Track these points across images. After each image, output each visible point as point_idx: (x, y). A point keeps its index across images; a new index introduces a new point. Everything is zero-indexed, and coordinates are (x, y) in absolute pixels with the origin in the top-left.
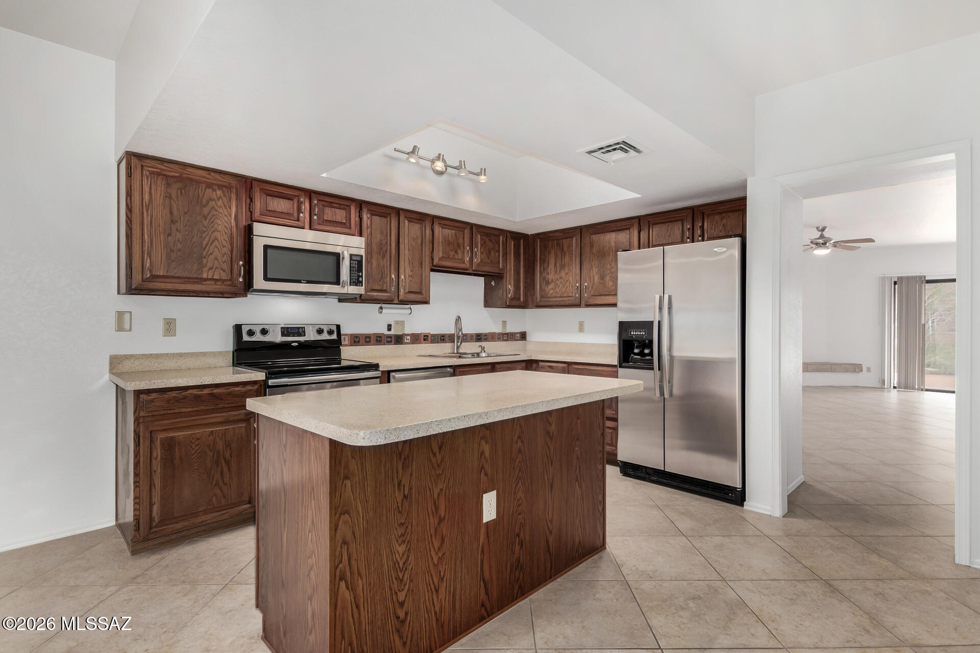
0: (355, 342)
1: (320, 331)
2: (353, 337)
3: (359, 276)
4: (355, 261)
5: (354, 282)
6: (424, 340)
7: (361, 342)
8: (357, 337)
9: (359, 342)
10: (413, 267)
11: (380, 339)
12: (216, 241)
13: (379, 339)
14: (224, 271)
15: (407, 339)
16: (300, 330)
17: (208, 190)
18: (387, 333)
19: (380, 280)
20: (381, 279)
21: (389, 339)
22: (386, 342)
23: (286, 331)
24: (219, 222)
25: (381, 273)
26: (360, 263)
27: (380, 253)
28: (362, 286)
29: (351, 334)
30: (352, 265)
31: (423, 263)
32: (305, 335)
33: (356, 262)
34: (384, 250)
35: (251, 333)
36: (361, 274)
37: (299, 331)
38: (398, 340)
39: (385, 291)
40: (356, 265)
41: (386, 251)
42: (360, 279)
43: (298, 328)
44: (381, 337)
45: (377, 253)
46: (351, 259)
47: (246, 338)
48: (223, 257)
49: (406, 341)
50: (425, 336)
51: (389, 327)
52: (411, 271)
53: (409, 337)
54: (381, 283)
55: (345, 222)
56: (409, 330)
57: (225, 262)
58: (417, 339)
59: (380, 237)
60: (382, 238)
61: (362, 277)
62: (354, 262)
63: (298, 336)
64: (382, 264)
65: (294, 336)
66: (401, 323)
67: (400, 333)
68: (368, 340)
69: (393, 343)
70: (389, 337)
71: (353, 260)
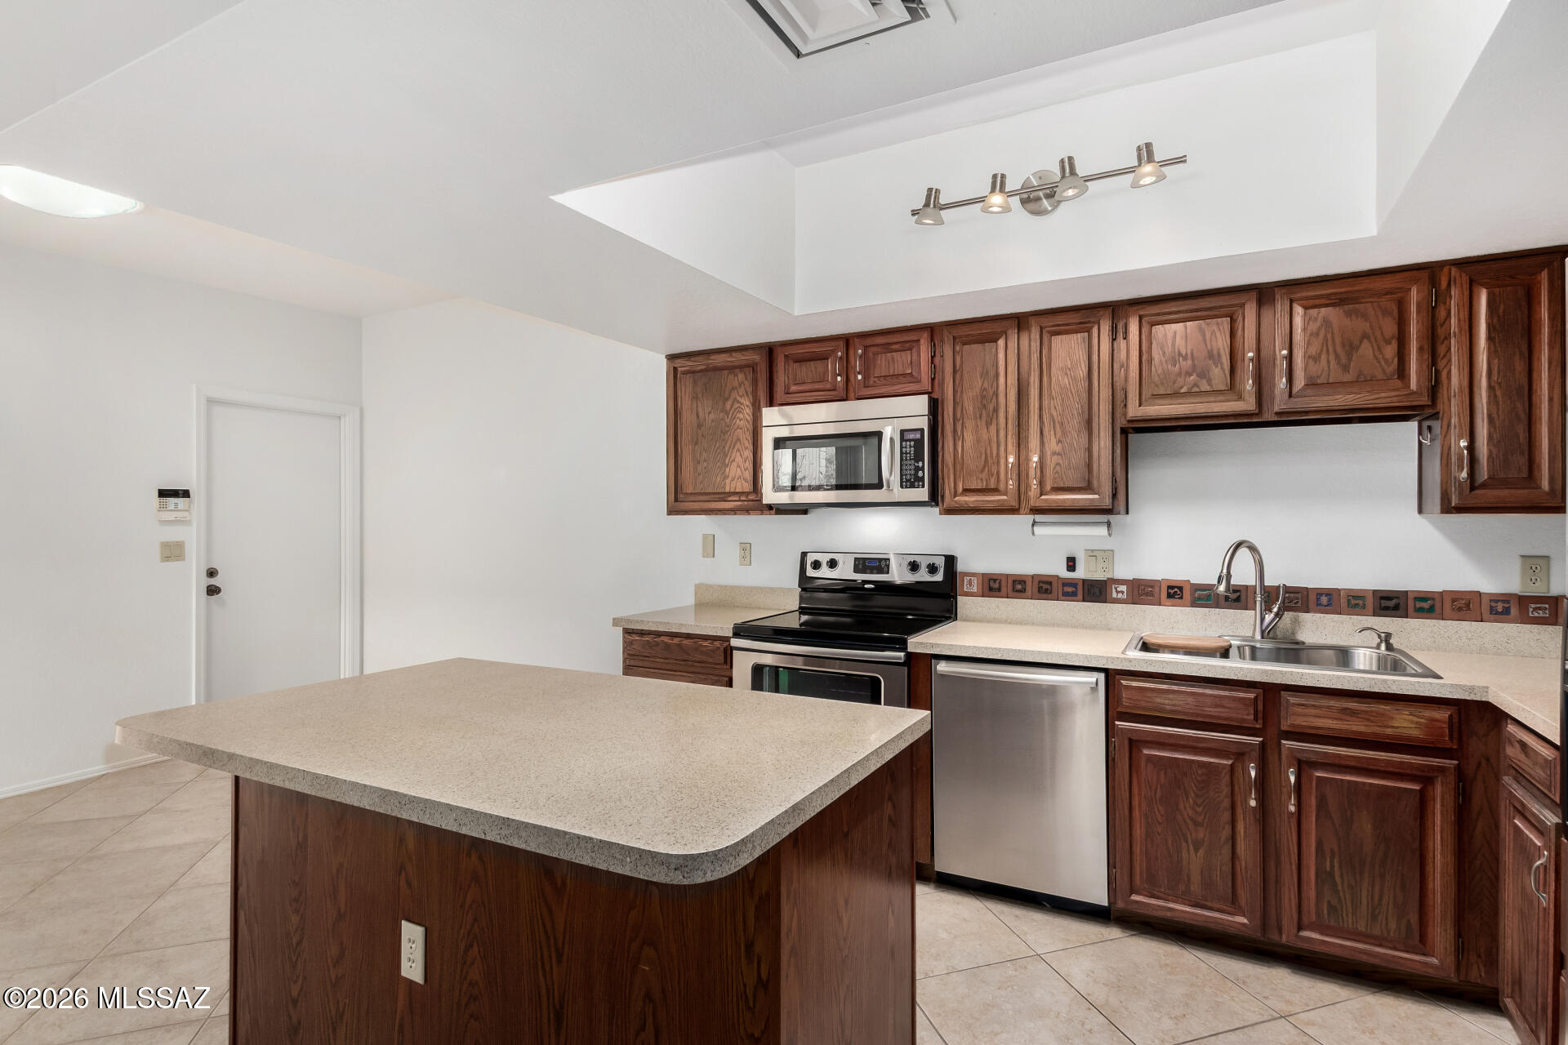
0: (991, 589)
1: (914, 567)
2: (986, 581)
3: (917, 469)
4: (910, 440)
5: (907, 481)
6: (1169, 596)
7: (1004, 589)
8: (995, 580)
9: (999, 590)
10: (1064, 433)
11: (1048, 587)
12: (738, 443)
13: (1045, 586)
14: (746, 481)
15: (1117, 592)
16: (883, 565)
17: (730, 376)
18: (1064, 573)
19: (982, 470)
20: (984, 467)
21: (1070, 589)
22: (1060, 594)
23: (862, 565)
24: (741, 416)
25: (983, 456)
26: (919, 443)
27: (981, 417)
28: (923, 486)
29: (983, 574)
30: (904, 450)
31: (1095, 420)
32: (888, 573)
33: (912, 443)
34: (991, 409)
35: (816, 565)
36: (920, 464)
37: (881, 565)
38: (1096, 591)
39: (996, 491)
40: (912, 449)
41: (996, 410)
42: (920, 474)
43: (880, 560)
44: (1050, 583)
45: (975, 418)
46: (902, 439)
47: (810, 572)
48: (745, 462)
49: (1114, 595)
50: (1169, 587)
51: (1071, 563)
52: (1059, 441)
53: (1123, 588)
54: (984, 475)
55: (910, 372)
56: (1125, 570)
57: (747, 469)
58: (1142, 592)
59: (980, 383)
60: (986, 385)
61: (922, 469)
62: (908, 443)
63: (878, 573)
64: (985, 436)
65: (872, 573)
66: (1108, 555)
67: (1099, 576)
68: (1019, 587)
69: (1080, 596)
70: (1067, 583)
71: (906, 441)
